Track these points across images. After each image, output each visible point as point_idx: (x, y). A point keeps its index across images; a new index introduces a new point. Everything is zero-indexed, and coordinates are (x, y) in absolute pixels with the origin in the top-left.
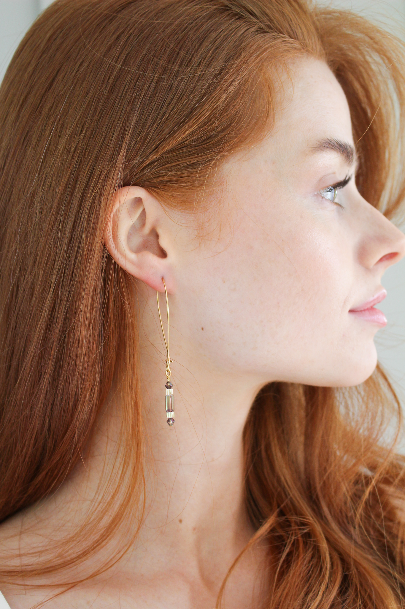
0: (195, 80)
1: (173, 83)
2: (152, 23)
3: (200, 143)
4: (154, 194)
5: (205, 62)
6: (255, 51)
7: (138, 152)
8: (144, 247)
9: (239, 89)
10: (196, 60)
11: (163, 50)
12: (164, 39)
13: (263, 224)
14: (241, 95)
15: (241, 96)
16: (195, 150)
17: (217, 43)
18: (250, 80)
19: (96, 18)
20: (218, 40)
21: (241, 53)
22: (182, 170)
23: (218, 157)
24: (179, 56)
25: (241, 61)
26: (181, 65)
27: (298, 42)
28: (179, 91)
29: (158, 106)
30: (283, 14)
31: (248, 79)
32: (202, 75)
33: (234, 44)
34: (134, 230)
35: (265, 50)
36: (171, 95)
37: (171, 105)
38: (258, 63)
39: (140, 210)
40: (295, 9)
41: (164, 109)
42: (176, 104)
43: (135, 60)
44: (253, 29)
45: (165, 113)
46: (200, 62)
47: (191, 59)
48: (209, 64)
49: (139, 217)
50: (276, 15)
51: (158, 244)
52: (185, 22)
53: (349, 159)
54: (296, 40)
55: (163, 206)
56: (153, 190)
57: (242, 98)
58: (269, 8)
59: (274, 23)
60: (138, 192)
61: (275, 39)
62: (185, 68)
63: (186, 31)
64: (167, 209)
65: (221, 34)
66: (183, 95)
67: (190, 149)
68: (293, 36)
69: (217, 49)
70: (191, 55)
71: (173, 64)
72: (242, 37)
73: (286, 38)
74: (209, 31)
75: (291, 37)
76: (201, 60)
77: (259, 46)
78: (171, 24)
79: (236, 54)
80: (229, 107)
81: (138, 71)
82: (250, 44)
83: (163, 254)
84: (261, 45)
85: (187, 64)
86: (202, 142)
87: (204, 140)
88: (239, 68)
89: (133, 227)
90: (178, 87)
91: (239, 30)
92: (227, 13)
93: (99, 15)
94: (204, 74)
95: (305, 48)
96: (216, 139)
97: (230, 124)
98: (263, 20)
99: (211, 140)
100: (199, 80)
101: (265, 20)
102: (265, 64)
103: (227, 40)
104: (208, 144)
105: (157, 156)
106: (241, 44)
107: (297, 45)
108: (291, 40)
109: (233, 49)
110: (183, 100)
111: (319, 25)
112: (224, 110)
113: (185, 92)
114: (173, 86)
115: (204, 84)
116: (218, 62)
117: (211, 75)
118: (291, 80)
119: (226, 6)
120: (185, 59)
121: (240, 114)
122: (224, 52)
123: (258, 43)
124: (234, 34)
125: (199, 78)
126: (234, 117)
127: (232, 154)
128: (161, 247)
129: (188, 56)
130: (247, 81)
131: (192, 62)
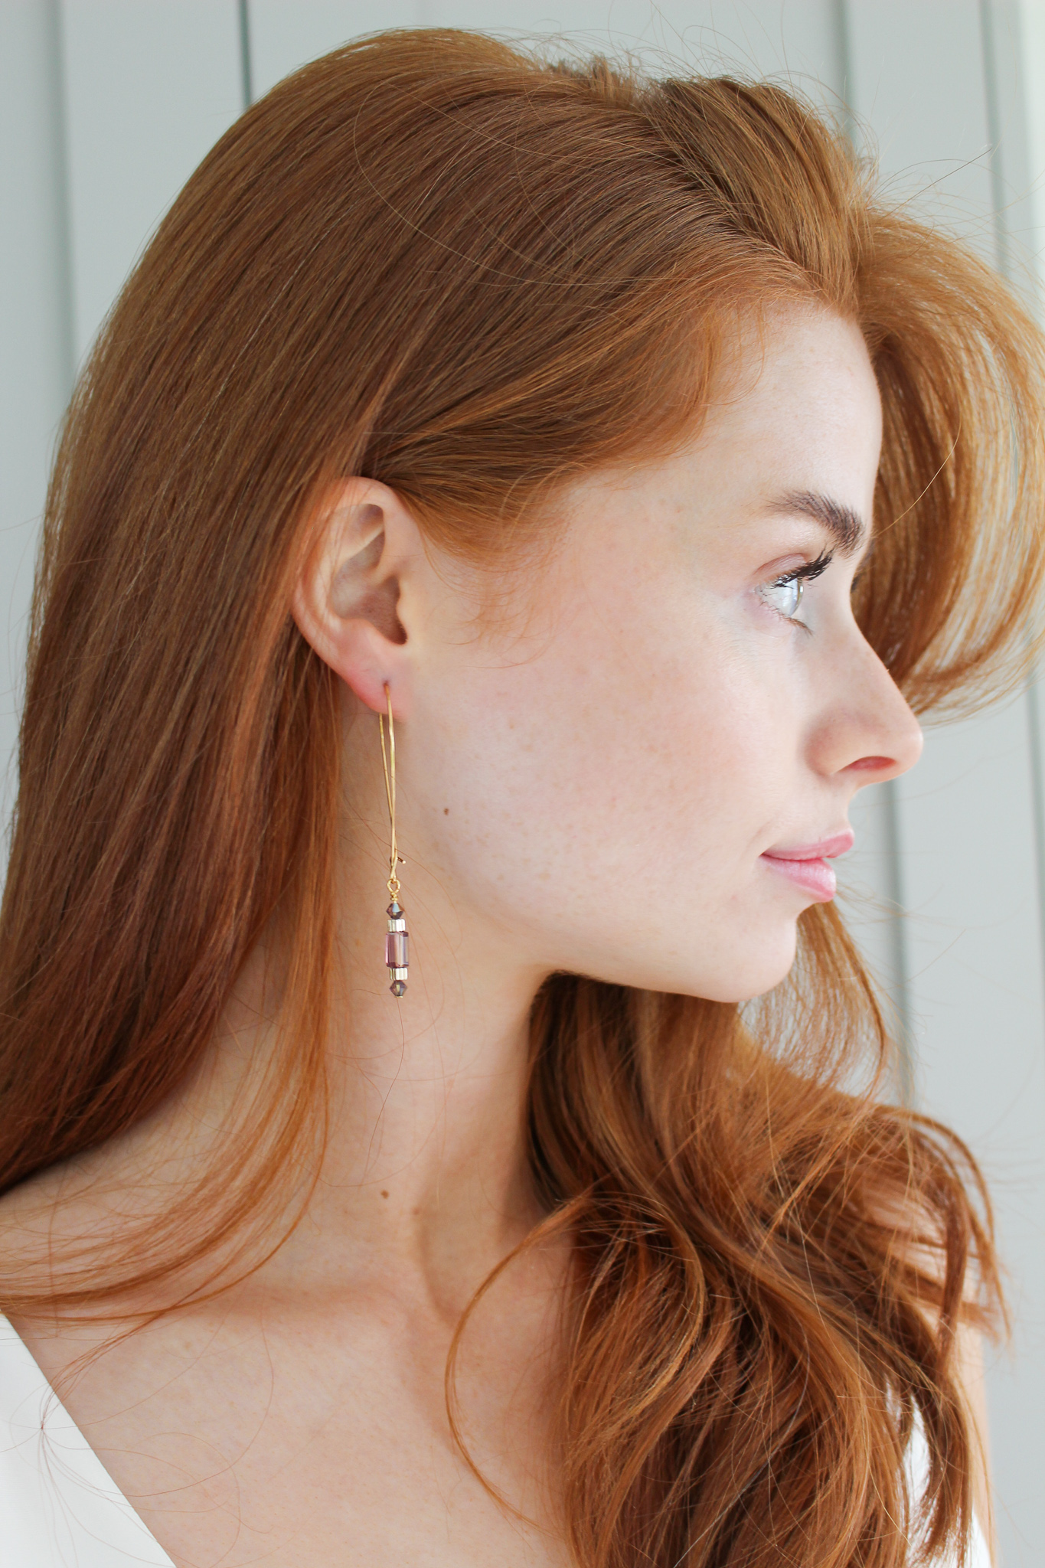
0: (558, 296)
1: (511, 291)
2: (511, 151)
4: (411, 508)
5: (590, 263)
6: (704, 267)
7: (400, 412)
8: (365, 611)
9: (646, 338)
10: (573, 252)
11: (514, 212)
12: (522, 190)
13: (622, 631)
14: (648, 351)
15: (645, 355)
17: (628, 228)
18: (676, 326)
19: (403, 111)
20: (634, 223)
21: (673, 263)
22: (482, 474)
23: (562, 467)
25: (667, 280)
26: (537, 256)
27: (803, 271)
28: (520, 310)
29: (466, 330)
30: (787, 201)
31: (672, 322)
32: (574, 290)
33: (664, 240)
34: (355, 568)
35: (725, 270)
37: (493, 333)
38: (703, 293)
39: (374, 535)
40: (817, 199)
41: (477, 339)
42: (505, 334)
43: (452, 221)
44: (714, 219)
45: (477, 347)
46: (581, 260)
47: (564, 249)
48: (599, 269)
49: (370, 545)
50: (773, 204)
51: (395, 611)
53: (846, 542)
54: (800, 264)
55: (426, 539)
57: (648, 358)
59: (763, 219)
60: (381, 496)
61: (755, 252)
62: (548, 263)
64: (431, 546)
65: (644, 211)
66: (525, 320)
67: (509, 437)
68: (797, 254)
69: (624, 241)
70: (567, 241)
72: (685, 230)
73: (779, 255)
74: (621, 200)
75: (791, 257)
76: (584, 257)
77: (715, 259)
78: (547, 163)
79: (661, 262)
80: (614, 370)
83: (399, 636)
85: (554, 258)
86: (539, 428)
87: (544, 426)
88: (660, 291)
89: (353, 562)
90: (519, 300)
91: (683, 212)
92: (671, 170)
93: (409, 107)
94: (581, 286)
95: (817, 288)
97: (608, 406)
98: (741, 206)
100: (567, 297)
101: (747, 205)
102: (718, 299)
103: (651, 229)
104: (549, 435)
105: (436, 432)
106: (679, 244)
107: (798, 275)
108: (789, 263)
109: (659, 252)
110: (522, 329)
111: (860, 247)
112: (603, 372)
113: (533, 314)
114: (509, 296)
115: (575, 310)
116: (619, 270)
117: (595, 293)
118: (763, 348)
119: (674, 156)
120: (553, 247)
121: (634, 390)
122: (638, 251)
123: (715, 251)
124: (672, 219)
125: (568, 293)
126: (618, 396)
127: (595, 468)
128: (399, 620)
129: (558, 240)
130: (670, 325)
131: (565, 256)
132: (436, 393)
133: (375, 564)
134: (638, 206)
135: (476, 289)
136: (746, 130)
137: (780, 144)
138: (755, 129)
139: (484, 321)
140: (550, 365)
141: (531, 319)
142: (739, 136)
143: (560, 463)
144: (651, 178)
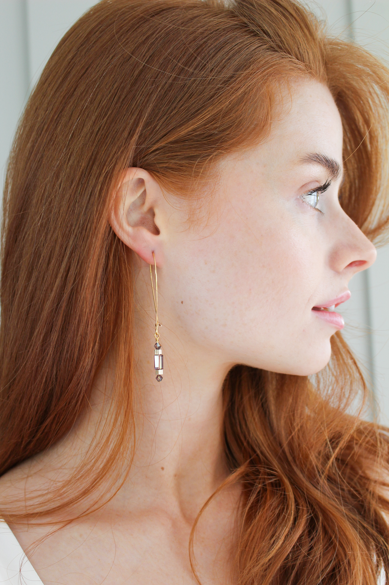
0: (205, 83)
1: (186, 83)
2: (178, 29)
3: (201, 139)
4: (156, 177)
5: (217, 69)
6: (263, 66)
7: (146, 138)
8: (142, 222)
9: (243, 96)
10: (210, 66)
11: (183, 54)
12: (185, 43)
13: (247, 218)
15: (244, 103)
16: (196, 144)
17: (230, 54)
18: (254, 90)
19: (132, 20)
20: (232, 51)
21: (250, 65)
22: (183, 160)
23: (215, 154)
24: (195, 61)
25: (249, 72)
26: (195, 68)
27: (303, 64)
28: (191, 91)
29: (170, 102)
30: (293, 37)
31: (253, 89)
32: (212, 80)
33: (245, 57)
34: (135, 206)
35: (271, 66)
36: (182, 94)
37: (181, 101)
38: (264, 76)
39: (141, 191)
40: (305, 35)
41: (174, 105)
42: (186, 101)
43: (158, 60)
44: (265, 47)
45: (175, 108)
46: (213, 68)
47: (206, 65)
48: (221, 71)
49: (140, 196)
50: (287, 38)
51: (154, 222)
54: (302, 61)
55: (163, 190)
56: (155, 174)
57: (245, 105)
59: (284, 45)
60: (142, 174)
61: (283, 58)
62: (200, 71)
64: (165, 193)
65: (236, 46)
66: (193, 95)
67: (193, 144)
68: (300, 58)
69: (229, 59)
70: (206, 62)
71: (189, 66)
72: (253, 52)
73: (292, 58)
74: (226, 43)
75: (298, 59)
77: (267, 62)
78: (194, 32)
80: (232, 111)
81: (159, 69)
82: (259, 60)
83: (156, 231)
84: (269, 61)
86: (204, 138)
88: (246, 78)
89: (134, 204)
90: (190, 87)
91: (252, 45)
92: (244, 29)
93: (135, 18)
94: (214, 78)
95: (309, 70)
96: (217, 137)
97: (231, 126)
98: (275, 40)
99: (211, 137)
100: (209, 83)
101: (277, 39)
102: (270, 78)
103: (239, 53)
104: (209, 140)
105: (163, 144)
106: (252, 58)
107: (301, 66)
108: (296, 61)
109: (244, 62)
110: (192, 99)
111: (325, 53)
112: (227, 113)
113: (196, 92)
114: (185, 86)
115: (213, 88)
116: (229, 70)
117: (220, 81)
118: (291, 96)
119: (245, 23)
120: (201, 64)
121: (241, 118)
122: (235, 63)
123: (267, 59)
124: (247, 49)
125: (209, 82)
126: (235, 121)
127: (229, 152)
128: (156, 225)
129: (203, 61)
130: (252, 90)
131: (206, 67)
132: (161, 129)
133: (143, 203)
134: (234, 44)
135: (171, 85)
136: (273, 10)
137: (287, 14)
138: (276, 10)
139: (176, 98)
140: (205, 112)
141: (196, 94)
142: (270, 13)
143: (214, 151)
144: (237, 33)
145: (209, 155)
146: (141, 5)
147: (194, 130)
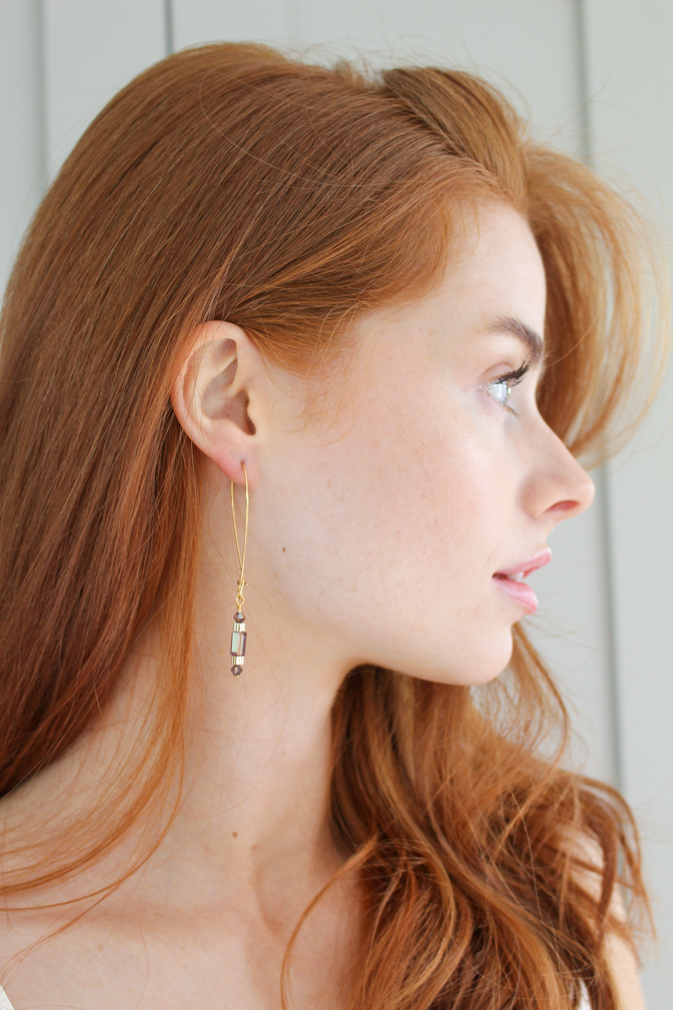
0: (345, 194)
1: (315, 191)
2: (301, 108)
3: (334, 282)
4: (256, 340)
5: (364, 173)
6: (437, 174)
7: (245, 274)
8: (225, 413)
9: (404, 219)
10: (353, 167)
11: (309, 146)
12: (313, 131)
14: (406, 229)
16: (326, 290)
18: (423, 211)
20: (389, 149)
21: (417, 172)
22: (302, 314)
23: (355, 306)
24: (330, 158)
25: (415, 183)
26: (331, 169)
27: (495, 178)
28: (321, 204)
30: (483, 135)
31: (420, 209)
32: (357, 189)
33: (409, 159)
34: (215, 386)
35: (450, 177)
36: (307, 207)
37: (305, 220)
38: (437, 191)
39: (230, 361)
40: (500, 135)
41: (295, 223)
43: (266, 151)
44: (438, 146)
46: (358, 172)
47: (346, 165)
48: (371, 176)
49: (227, 369)
51: (246, 414)
52: (348, 116)
54: (493, 173)
55: (265, 359)
56: (254, 334)
57: (406, 232)
58: (466, 124)
59: (469, 145)
60: (234, 333)
61: (466, 166)
62: (336, 175)
63: (346, 128)
64: (269, 365)
65: (394, 142)
66: (325, 211)
67: (321, 288)
68: (492, 168)
69: (384, 160)
70: (348, 159)
71: (320, 165)
72: (421, 152)
73: (480, 167)
74: (379, 135)
75: (487, 168)
76: (360, 169)
78: (326, 114)
79: (409, 172)
80: (385, 241)
81: (270, 163)
82: (431, 164)
83: (250, 428)
84: (446, 168)
85: (339, 172)
86: (339, 281)
87: (342, 279)
88: (411, 191)
89: (215, 382)
90: (320, 198)
94: (360, 188)
95: (504, 188)
96: (359, 281)
97: (383, 265)
98: (454, 137)
99: (351, 281)
102: (447, 195)
103: (400, 152)
104: (347, 285)
105: (273, 286)
106: (418, 161)
107: (494, 181)
108: (486, 172)
109: (407, 166)
112: (378, 243)
113: (330, 206)
114: (313, 195)
115: (358, 202)
116: (384, 176)
118: (478, 225)
120: (338, 164)
121: (400, 253)
122: (393, 166)
124: (412, 146)
125: (352, 192)
126: (390, 256)
127: (377, 306)
128: (249, 418)
129: (342, 160)
130: (418, 211)
131: (347, 169)
133: (230, 382)
134: (390, 138)
141: (329, 210)
142: (447, 96)
143: (353, 303)
144: (397, 122)
145: (345, 309)
146: (237, 66)
147: (326, 266)
